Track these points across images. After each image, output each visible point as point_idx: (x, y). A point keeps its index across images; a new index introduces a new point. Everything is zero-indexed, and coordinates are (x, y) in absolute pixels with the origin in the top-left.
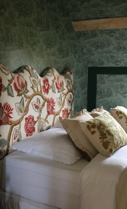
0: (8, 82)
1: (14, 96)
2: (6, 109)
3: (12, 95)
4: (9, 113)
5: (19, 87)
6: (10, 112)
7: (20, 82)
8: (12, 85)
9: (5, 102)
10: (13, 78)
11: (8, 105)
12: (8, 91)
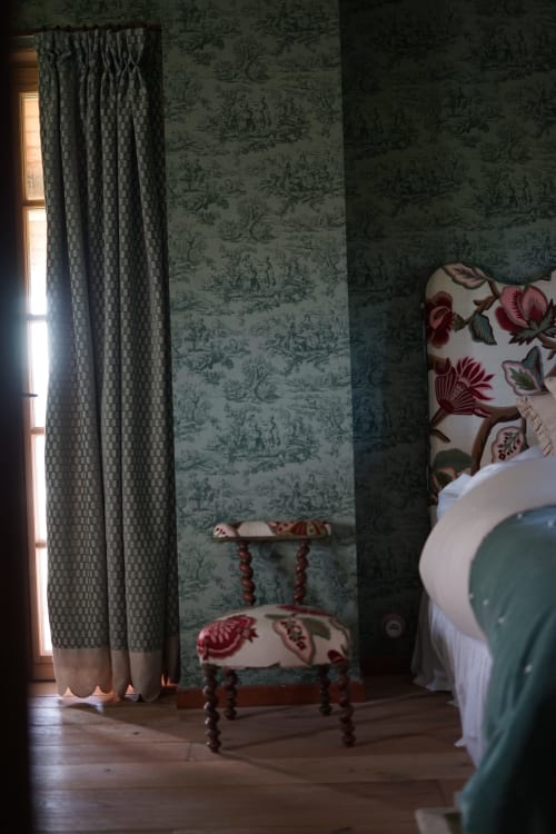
0: (475, 307)
1: (494, 343)
2: (465, 374)
3: (490, 340)
4: (478, 386)
5: (520, 320)
6: (481, 382)
7: (525, 306)
8: (490, 314)
9: (462, 357)
10: (496, 296)
11: (472, 365)
12: (473, 330)
